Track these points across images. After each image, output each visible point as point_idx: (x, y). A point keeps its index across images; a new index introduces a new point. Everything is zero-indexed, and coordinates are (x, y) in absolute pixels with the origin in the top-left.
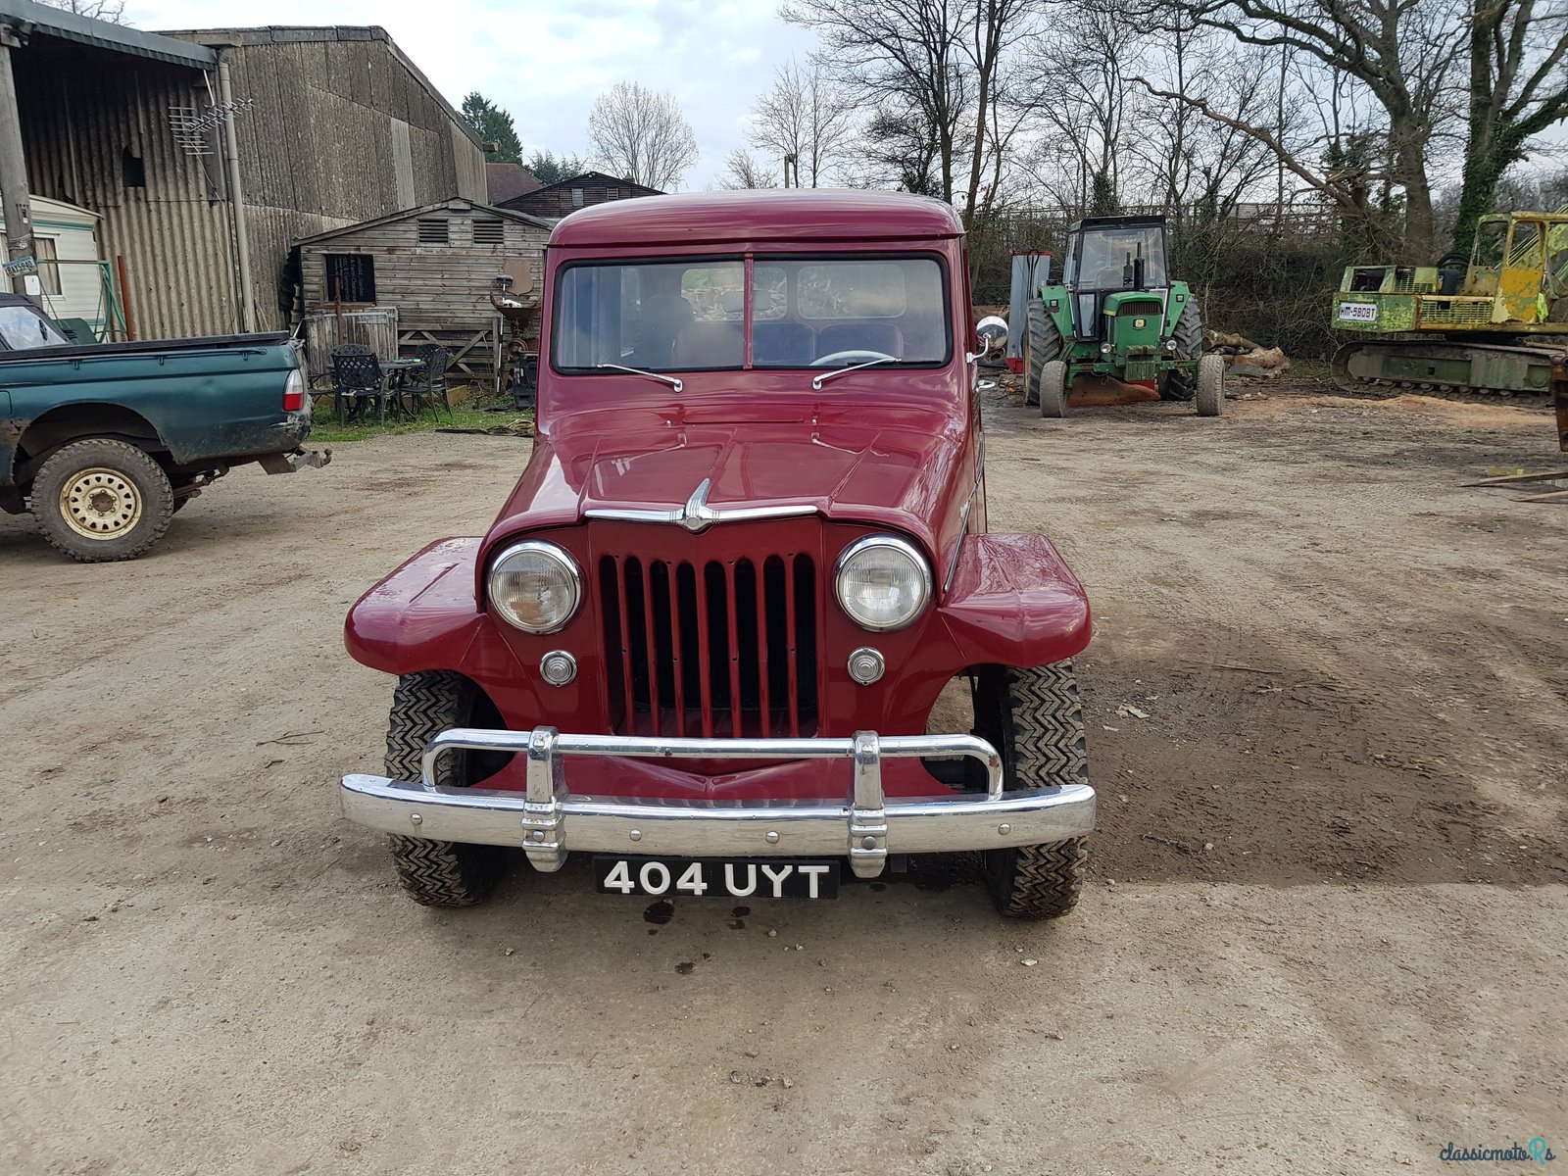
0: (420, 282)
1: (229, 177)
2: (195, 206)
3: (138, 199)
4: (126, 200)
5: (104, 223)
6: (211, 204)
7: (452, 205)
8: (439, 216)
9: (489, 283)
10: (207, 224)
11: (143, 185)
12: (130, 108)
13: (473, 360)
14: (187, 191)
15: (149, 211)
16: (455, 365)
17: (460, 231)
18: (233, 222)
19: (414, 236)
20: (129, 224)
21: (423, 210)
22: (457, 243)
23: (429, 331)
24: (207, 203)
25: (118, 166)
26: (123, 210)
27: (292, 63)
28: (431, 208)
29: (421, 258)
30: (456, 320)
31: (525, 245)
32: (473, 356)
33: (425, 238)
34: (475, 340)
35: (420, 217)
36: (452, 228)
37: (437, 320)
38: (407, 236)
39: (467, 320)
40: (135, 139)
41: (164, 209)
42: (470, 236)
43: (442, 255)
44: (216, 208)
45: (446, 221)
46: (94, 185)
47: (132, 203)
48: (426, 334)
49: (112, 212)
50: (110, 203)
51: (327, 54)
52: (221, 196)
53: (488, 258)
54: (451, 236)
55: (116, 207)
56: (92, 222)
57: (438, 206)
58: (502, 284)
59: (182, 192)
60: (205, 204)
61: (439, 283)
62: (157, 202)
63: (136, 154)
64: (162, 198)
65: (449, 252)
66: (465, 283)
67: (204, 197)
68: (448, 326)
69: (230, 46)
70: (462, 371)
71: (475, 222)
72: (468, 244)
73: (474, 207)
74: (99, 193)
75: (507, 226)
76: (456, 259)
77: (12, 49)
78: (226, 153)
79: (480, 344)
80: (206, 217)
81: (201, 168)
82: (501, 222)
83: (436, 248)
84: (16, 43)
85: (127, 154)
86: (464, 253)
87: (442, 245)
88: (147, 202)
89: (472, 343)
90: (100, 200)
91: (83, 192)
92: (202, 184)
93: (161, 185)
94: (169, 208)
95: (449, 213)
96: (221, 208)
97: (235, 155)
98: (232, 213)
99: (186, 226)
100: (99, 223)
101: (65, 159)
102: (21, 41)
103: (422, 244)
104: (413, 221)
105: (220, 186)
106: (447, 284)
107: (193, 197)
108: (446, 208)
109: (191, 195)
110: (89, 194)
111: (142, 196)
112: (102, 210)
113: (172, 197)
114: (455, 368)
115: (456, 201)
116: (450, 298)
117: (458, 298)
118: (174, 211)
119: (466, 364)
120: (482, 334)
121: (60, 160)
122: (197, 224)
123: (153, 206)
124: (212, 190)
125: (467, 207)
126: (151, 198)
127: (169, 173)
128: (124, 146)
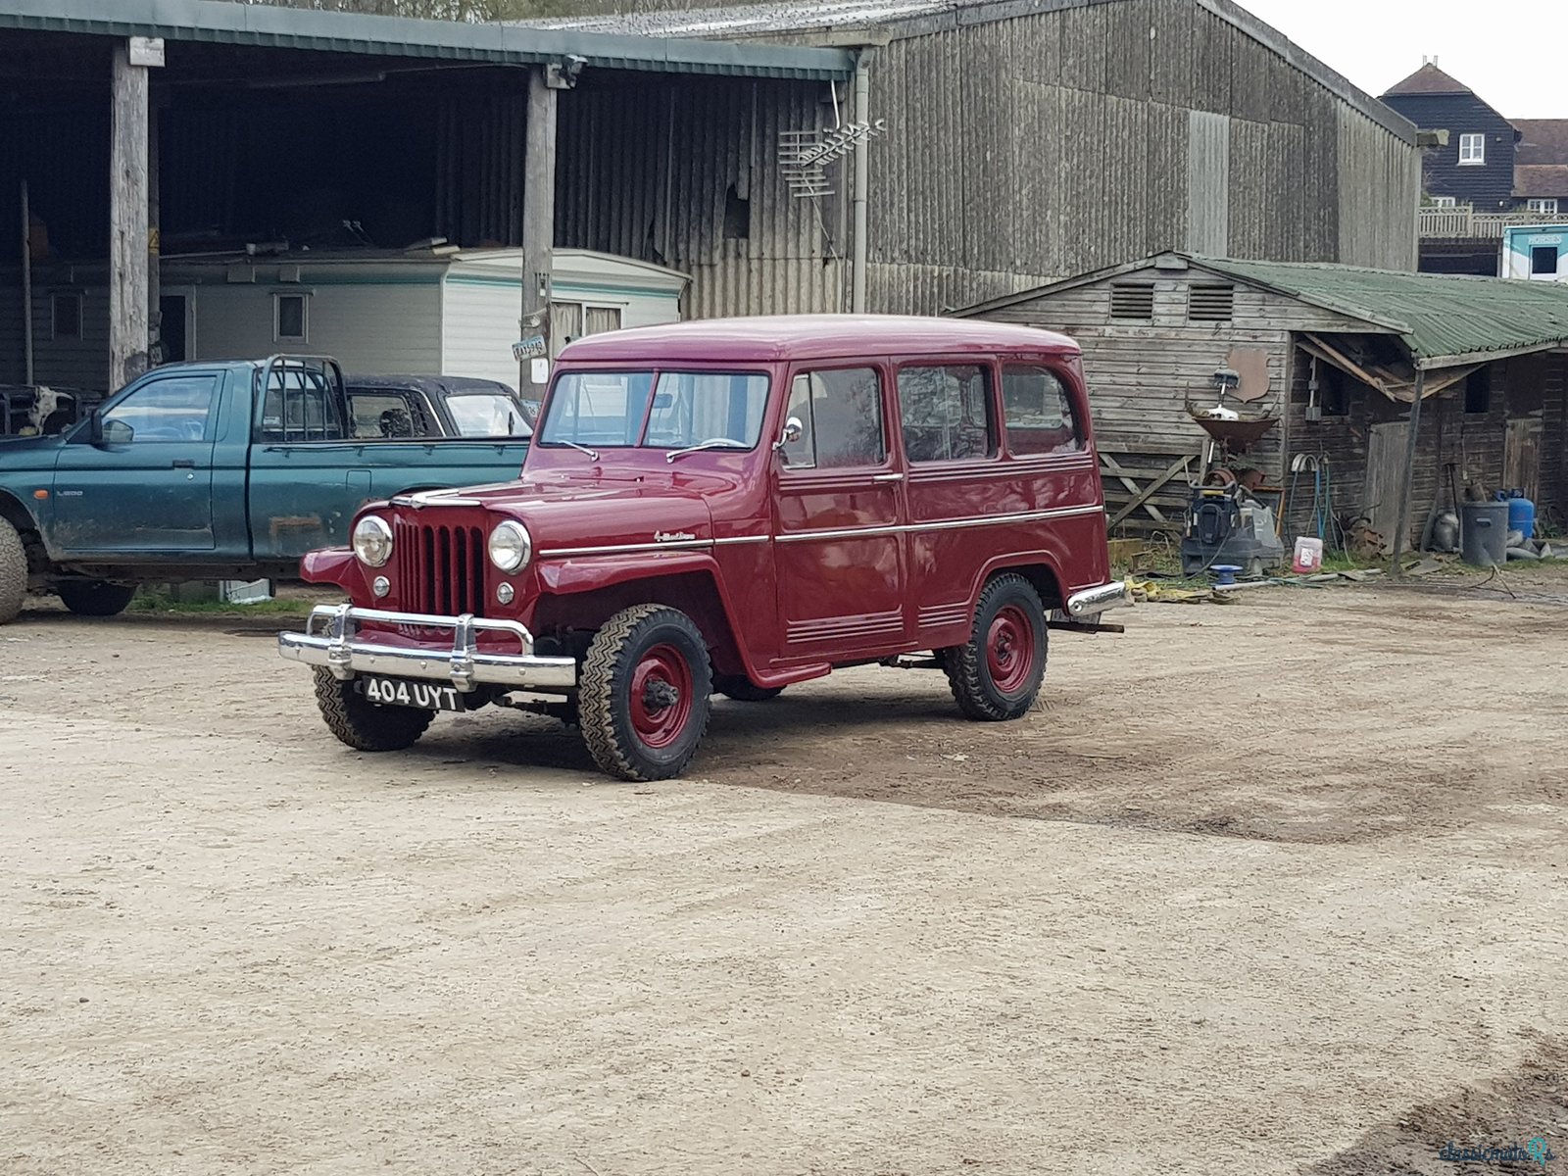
0: (1106, 379)
1: (852, 225)
2: (805, 265)
3: (738, 255)
4: (724, 257)
5: (695, 287)
6: (826, 261)
7: (1161, 262)
8: (1142, 278)
9: (1205, 382)
10: (817, 291)
11: (746, 235)
12: (742, 132)
13: (1167, 501)
14: (798, 246)
15: (750, 271)
16: (1141, 507)
17: (1170, 301)
18: (849, 288)
19: (1104, 308)
20: (725, 289)
21: (1120, 270)
22: (1164, 320)
23: (1110, 454)
24: (820, 262)
25: (720, 209)
26: (718, 270)
27: (992, 51)
28: (1131, 267)
29: (1112, 342)
30: (1152, 439)
31: (1263, 323)
32: (1169, 495)
33: (1120, 312)
34: (1173, 471)
35: (1115, 281)
36: (1158, 297)
37: (1126, 437)
38: (1094, 308)
39: (1167, 439)
40: (743, 174)
41: (767, 269)
42: (1183, 309)
43: (1141, 338)
44: (830, 268)
45: (1152, 286)
46: (688, 237)
47: (731, 261)
48: (1106, 458)
49: (706, 271)
50: (704, 260)
51: (1063, 27)
52: (838, 252)
53: (1208, 342)
54: (1156, 308)
55: (712, 266)
56: (679, 285)
57: (1141, 263)
58: (1225, 385)
59: (791, 246)
60: (818, 262)
61: (1133, 380)
62: (760, 259)
63: (743, 194)
64: (767, 255)
65: (1152, 333)
66: (1171, 382)
67: (818, 253)
68: (1141, 446)
69: (870, 46)
70: (1151, 517)
71: (1194, 287)
72: (1179, 321)
73: (1192, 265)
74: (693, 247)
75: (1239, 296)
76: (1159, 344)
77: (559, 91)
78: (851, 192)
79: (1180, 477)
80: (817, 280)
81: (818, 214)
82: (1231, 288)
83: (1133, 326)
84: (563, 85)
85: (732, 191)
86: (1173, 334)
87: (1142, 322)
88: (748, 259)
89: (1169, 474)
90: (693, 256)
91: (675, 245)
92: (817, 235)
93: (767, 237)
94: (774, 267)
95: (1157, 275)
96: (836, 268)
97: (862, 194)
98: (849, 276)
99: (792, 293)
100: (688, 286)
101: (660, 201)
102: (568, 83)
103: (1115, 321)
104: (1106, 286)
105: (838, 237)
106: (1144, 381)
107: (804, 253)
108: (1152, 267)
109: (802, 250)
110: (682, 247)
111: (743, 251)
112: (695, 269)
113: (779, 254)
114: (1140, 512)
115: (1168, 256)
116: (1145, 404)
117: (1157, 403)
118: (780, 271)
119: (1157, 506)
120: (1185, 461)
121: (655, 201)
122: (804, 290)
123: (755, 264)
124: (827, 244)
125: (1182, 265)
126: (754, 254)
127: (779, 220)
128: (729, 182)
